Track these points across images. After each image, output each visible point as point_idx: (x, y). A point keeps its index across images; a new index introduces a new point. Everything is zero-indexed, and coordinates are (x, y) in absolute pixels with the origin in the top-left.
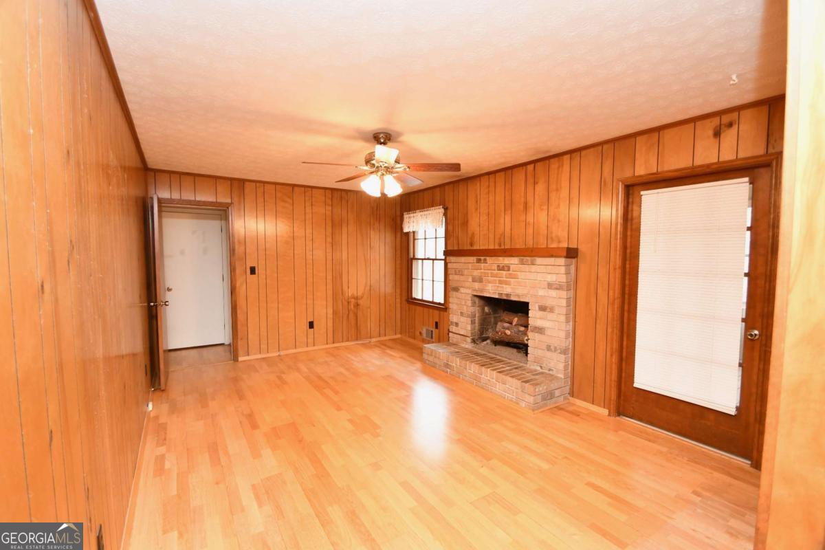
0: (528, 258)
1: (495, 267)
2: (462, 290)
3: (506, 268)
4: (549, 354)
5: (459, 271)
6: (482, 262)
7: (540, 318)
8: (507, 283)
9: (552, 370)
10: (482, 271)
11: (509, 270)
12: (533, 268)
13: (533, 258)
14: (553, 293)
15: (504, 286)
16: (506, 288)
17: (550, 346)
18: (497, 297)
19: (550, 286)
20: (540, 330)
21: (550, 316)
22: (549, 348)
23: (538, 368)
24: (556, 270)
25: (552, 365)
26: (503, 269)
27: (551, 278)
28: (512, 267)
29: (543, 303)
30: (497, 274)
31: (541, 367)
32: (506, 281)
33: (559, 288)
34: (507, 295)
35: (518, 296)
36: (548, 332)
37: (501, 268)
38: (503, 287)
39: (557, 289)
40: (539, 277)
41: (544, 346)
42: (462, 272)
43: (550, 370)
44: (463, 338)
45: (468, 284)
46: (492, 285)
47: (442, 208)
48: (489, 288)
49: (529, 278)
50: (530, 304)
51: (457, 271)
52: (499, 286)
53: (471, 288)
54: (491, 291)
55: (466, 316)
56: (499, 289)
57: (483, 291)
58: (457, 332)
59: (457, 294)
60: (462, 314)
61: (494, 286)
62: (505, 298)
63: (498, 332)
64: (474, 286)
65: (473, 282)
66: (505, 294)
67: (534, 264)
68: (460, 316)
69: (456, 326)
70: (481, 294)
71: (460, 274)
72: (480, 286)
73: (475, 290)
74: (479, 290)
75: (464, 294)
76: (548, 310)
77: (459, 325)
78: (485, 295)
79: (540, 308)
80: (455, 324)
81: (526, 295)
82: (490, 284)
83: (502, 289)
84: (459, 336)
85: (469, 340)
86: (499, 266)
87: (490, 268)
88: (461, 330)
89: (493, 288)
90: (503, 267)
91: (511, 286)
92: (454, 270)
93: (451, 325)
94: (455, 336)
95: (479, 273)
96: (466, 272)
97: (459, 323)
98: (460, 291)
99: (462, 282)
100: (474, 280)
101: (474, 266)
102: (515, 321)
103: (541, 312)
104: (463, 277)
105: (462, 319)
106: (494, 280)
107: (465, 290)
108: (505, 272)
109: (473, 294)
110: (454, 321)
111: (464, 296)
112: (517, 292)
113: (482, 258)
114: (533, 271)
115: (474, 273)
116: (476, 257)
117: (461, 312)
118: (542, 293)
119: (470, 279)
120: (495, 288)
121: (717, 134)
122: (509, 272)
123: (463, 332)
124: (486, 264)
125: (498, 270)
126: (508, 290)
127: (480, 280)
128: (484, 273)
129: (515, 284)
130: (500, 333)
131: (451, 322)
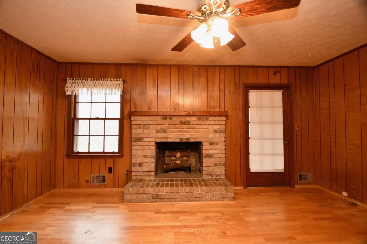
0: (203, 117)
1: (178, 122)
3: (187, 123)
4: (216, 168)
6: (168, 119)
7: (210, 149)
8: (186, 132)
9: (219, 176)
10: (167, 125)
11: (189, 124)
12: (207, 122)
13: (207, 117)
14: (218, 135)
17: (216, 163)
18: (178, 141)
19: (216, 131)
20: (210, 156)
21: (216, 147)
22: (216, 165)
23: (210, 177)
24: (221, 123)
25: (218, 173)
26: (185, 123)
27: (216, 127)
28: (192, 122)
29: (212, 140)
30: (179, 126)
31: (212, 176)
33: (221, 132)
34: (187, 139)
35: (195, 139)
36: (216, 156)
38: (184, 135)
39: (219, 133)
40: (210, 127)
41: (213, 164)
42: (146, 126)
43: (217, 176)
44: (147, 173)
45: (151, 135)
46: (175, 134)
47: (121, 80)
48: (171, 136)
49: (203, 128)
50: (203, 142)
51: (141, 126)
52: (179, 134)
53: (155, 138)
54: (173, 138)
55: (150, 157)
56: (181, 136)
57: (167, 138)
58: (141, 170)
59: (140, 142)
60: (145, 156)
61: (176, 135)
62: (185, 141)
63: (170, 164)
64: (158, 136)
65: (156, 133)
66: (185, 138)
67: (207, 120)
68: (144, 158)
69: (139, 167)
70: (165, 141)
71: (145, 128)
72: (163, 135)
73: (159, 138)
74: (163, 138)
75: (148, 142)
76: (215, 144)
77: (142, 165)
78: (168, 140)
79: (209, 144)
80: (138, 165)
81: (201, 138)
82: (173, 134)
83: (183, 136)
84: (142, 173)
85: (153, 173)
86: (181, 122)
87: (173, 123)
88: (145, 168)
89: (175, 136)
90: (185, 122)
91: (190, 133)
92: (138, 126)
93: (134, 166)
94: (139, 174)
95: (163, 127)
96: (151, 127)
97: (142, 164)
98: (143, 140)
99: (147, 134)
100: (158, 132)
101: (160, 122)
102: (178, 155)
103: (210, 146)
104: (147, 130)
105: (146, 160)
106: (176, 131)
107: (149, 139)
108: (186, 125)
109: (156, 141)
110: (137, 163)
111: (147, 144)
112: (194, 136)
113: (168, 117)
114: (206, 124)
115: (159, 127)
116: (162, 117)
117: (145, 155)
118: (210, 135)
119: (154, 131)
120: (177, 136)
121: (275, 74)
122: (189, 125)
123: (147, 169)
124: (171, 121)
125: (180, 124)
126: (187, 136)
127: (164, 131)
128: (168, 126)
129: (193, 132)
130: (172, 164)
131: (135, 164)
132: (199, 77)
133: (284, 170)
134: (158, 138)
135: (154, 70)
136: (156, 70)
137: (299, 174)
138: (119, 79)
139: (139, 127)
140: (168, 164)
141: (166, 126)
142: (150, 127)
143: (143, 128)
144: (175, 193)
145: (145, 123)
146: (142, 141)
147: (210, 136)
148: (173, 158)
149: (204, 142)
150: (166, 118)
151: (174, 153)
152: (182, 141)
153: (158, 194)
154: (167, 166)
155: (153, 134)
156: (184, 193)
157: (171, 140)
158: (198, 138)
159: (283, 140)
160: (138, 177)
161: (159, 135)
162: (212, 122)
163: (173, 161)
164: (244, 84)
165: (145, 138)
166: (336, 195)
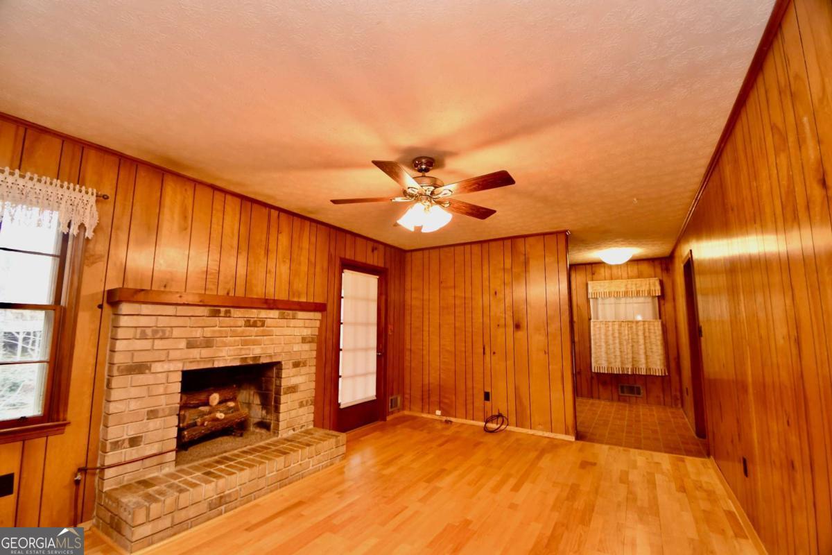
0: (289, 312)
1: (241, 322)
2: (157, 367)
3: (259, 324)
4: (301, 411)
5: (155, 332)
6: (222, 314)
7: (294, 376)
8: (255, 343)
9: (304, 426)
10: (217, 328)
12: (293, 322)
13: (294, 312)
14: (306, 347)
15: (252, 347)
16: (253, 349)
17: (302, 402)
19: (304, 340)
20: (293, 389)
21: (303, 370)
22: (301, 405)
23: (291, 432)
24: (313, 324)
25: (304, 421)
26: (254, 325)
27: (306, 332)
28: (268, 322)
29: (297, 358)
30: (243, 332)
31: (294, 430)
32: (255, 340)
33: (311, 340)
34: (255, 358)
35: (271, 356)
36: (301, 388)
37: (250, 324)
39: (310, 342)
40: (297, 332)
41: (297, 404)
42: (164, 332)
43: (302, 427)
44: (155, 460)
45: (173, 355)
46: (231, 348)
47: (92, 194)
48: (223, 354)
49: (285, 333)
50: (283, 363)
51: (149, 332)
52: (242, 349)
53: (183, 360)
54: (227, 358)
55: (167, 413)
56: (243, 352)
57: (212, 359)
58: (135, 456)
59: (141, 376)
60: (152, 414)
61: (235, 350)
62: (251, 363)
63: (199, 424)
64: (191, 356)
65: (187, 348)
66: (251, 356)
67: (294, 318)
68: (148, 419)
69: (131, 446)
70: (209, 366)
71: (158, 336)
72: (205, 353)
73: (194, 361)
74: (203, 360)
75: (165, 374)
76: (302, 365)
77: (141, 441)
78: (216, 365)
79: (293, 365)
80: (126, 444)
81: (280, 354)
82: (227, 348)
83: (247, 352)
84: (140, 462)
85: (172, 455)
86: (249, 321)
87: (232, 324)
88: (148, 447)
89: (232, 353)
90: (255, 322)
91: (262, 346)
92: (139, 330)
93: (112, 450)
94: (129, 467)
95: (208, 332)
96: (176, 332)
97: (141, 437)
98: (149, 368)
99: (161, 352)
100: (190, 345)
101: (201, 322)
102: (215, 398)
103: (294, 369)
104: (163, 341)
105: (153, 424)
106: (235, 341)
107: (166, 366)
108: (256, 329)
109: (185, 369)
110: (125, 437)
111: (162, 377)
112: (269, 352)
113: (223, 310)
114: (291, 326)
115: (198, 333)
116: (208, 308)
117: (152, 411)
118: (296, 348)
119: (183, 344)
120: (236, 353)
121: (373, 251)
122: (262, 328)
123: (154, 449)
124: (228, 319)
125: (246, 326)
126: (257, 351)
127: (208, 343)
128: (220, 331)
129: (267, 343)
130: (206, 423)
131: (118, 442)
132: (279, 232)
133: (377, 396)
134: (191, 362)
135: (186, 190)
136: (190, 192)
137: (390, 398)
138: (72, 185)
139: (143, 333)
140: (195, 424)
141: (214, 331)
142: (174, 332)
143: (153, 335)
144: (259, 478)
145: (163, 322)
146: (147, 371)
147: (295, 350)
148: (202, 408)
149: (285, 364)
150: (219, 311)
151: (203, 397)
152: (245, 364)
153: (222, 494)
154: (194, 431)
155: (178, 352)
156: (275, 473)
157: (222, 364)
158: (275, 354)
159: (376, 351)
160: (127, 477)
161: (195, 353)
162: (300, 323)
163: (208, 415)
164: (341, 259)
165: (157, 364)
166: (429, 416)
